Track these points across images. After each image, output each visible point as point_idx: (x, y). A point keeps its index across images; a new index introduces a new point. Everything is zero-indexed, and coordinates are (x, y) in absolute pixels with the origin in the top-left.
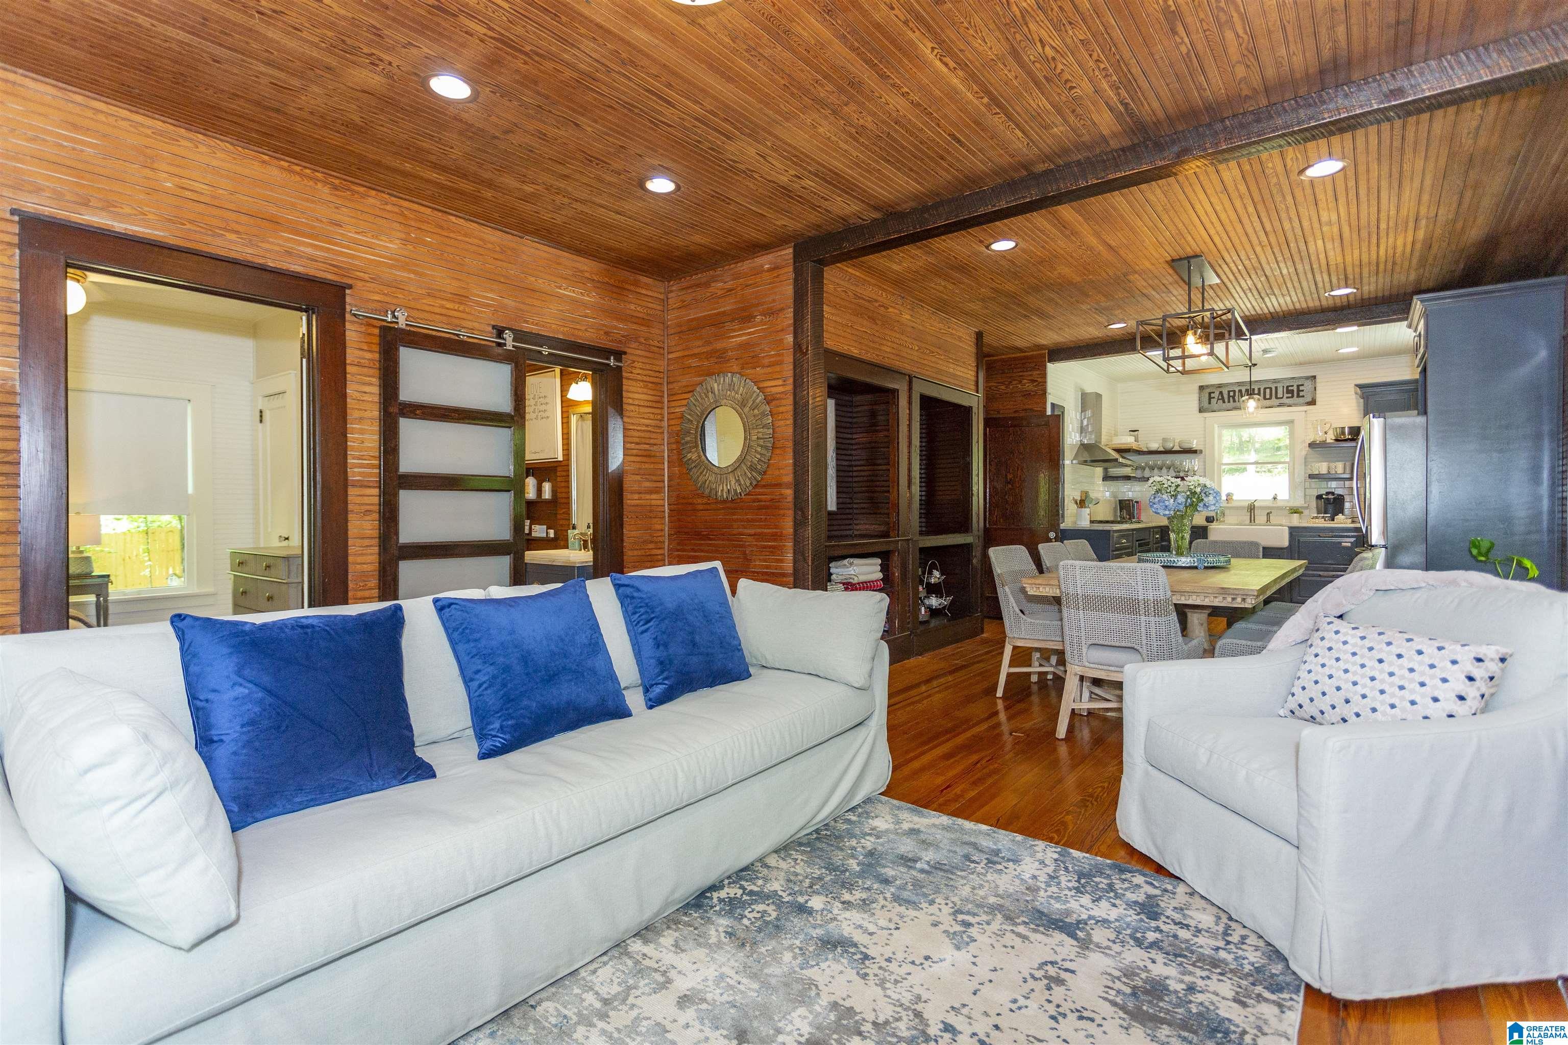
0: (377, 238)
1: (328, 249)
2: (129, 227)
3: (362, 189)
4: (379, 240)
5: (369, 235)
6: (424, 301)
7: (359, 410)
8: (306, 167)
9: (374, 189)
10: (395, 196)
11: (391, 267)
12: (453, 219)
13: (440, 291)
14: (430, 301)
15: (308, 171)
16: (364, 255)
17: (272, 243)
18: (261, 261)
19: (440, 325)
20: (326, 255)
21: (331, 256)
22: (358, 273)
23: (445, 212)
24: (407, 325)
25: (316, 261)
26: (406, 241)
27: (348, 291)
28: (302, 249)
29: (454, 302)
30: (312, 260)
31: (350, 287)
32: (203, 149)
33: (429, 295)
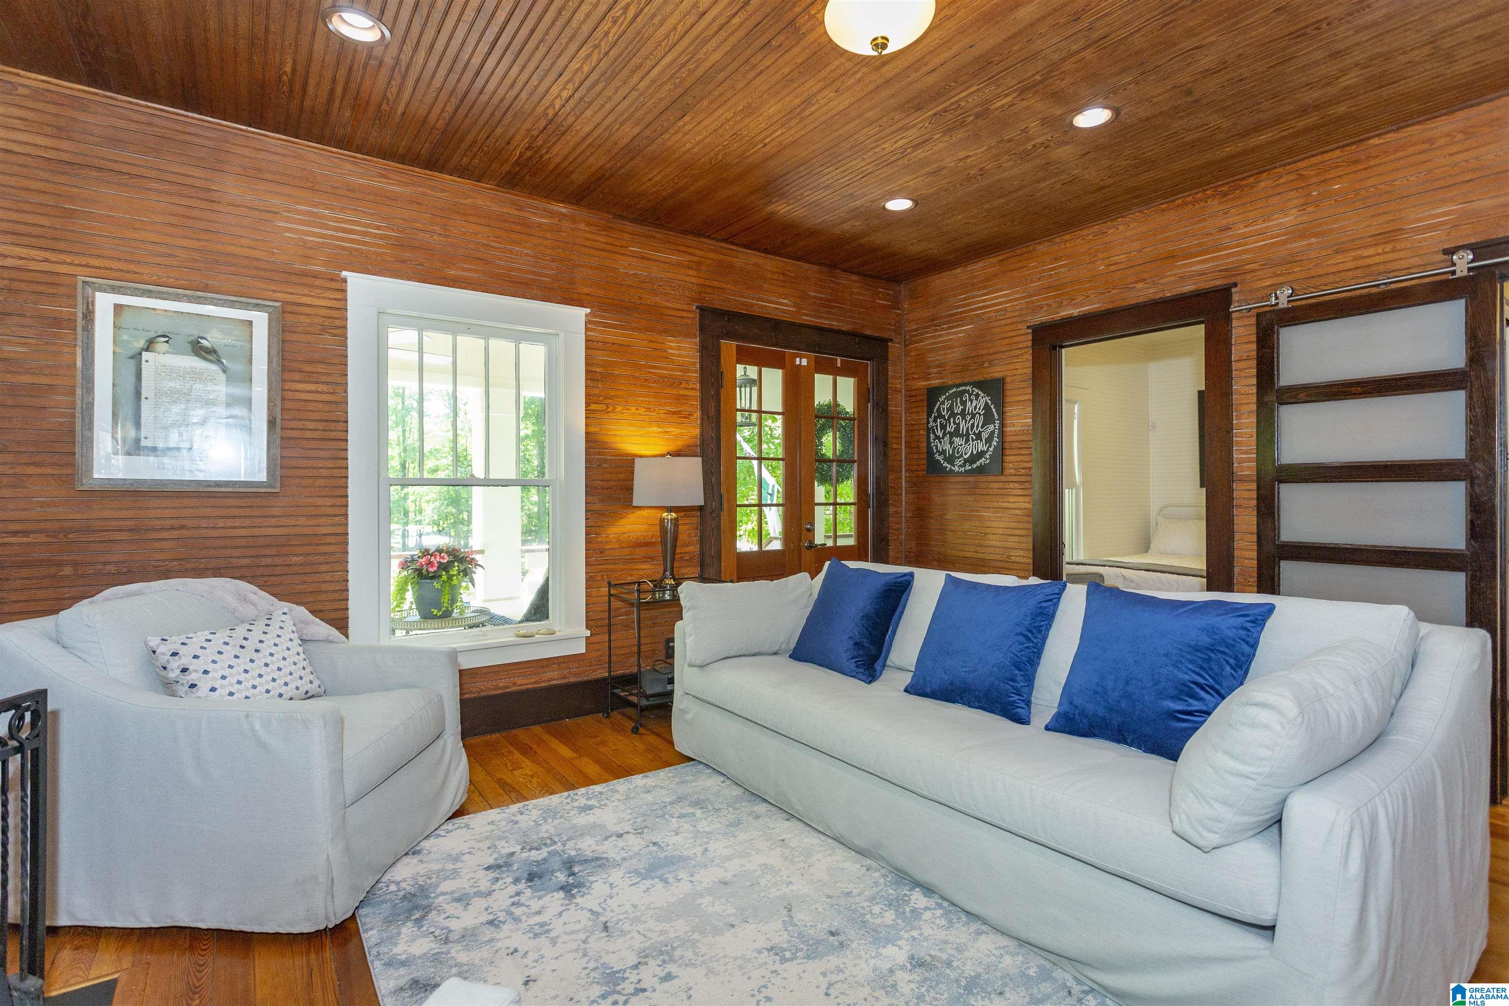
0: (1269, 220)
1: (1217, 257)
2: (1081, 309)
3: (1252, 180)
4: (1272, 220)
5: (1260, 222)
6: (1329, 262)
7: (1247, 404)
8: (1197, 193)
9: (1264, 172)
10: (1289, 164)
11: (1284, 243)
12: (1376, 141)
13: (1353, 240)
14: (1339, 258)
15: (1199, 195)
16: (1253, 246)
17: (1169, 276)
18: (1161, 295)
19: (1353, 282)
20: (1215, 263)
21: (1220, 262)
22: (1247, 267)
23: (1360, 141)
24: (1289, 301)
25: (1205, 274)
26: (1303, 207)
27: (1234, 290)
28: (1194, 268)
29: (1376, 245)
30: (1202, 275)
31: (1235, 285)
32: (1121, 228)
33: (1337, 252)
